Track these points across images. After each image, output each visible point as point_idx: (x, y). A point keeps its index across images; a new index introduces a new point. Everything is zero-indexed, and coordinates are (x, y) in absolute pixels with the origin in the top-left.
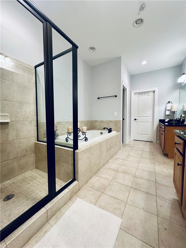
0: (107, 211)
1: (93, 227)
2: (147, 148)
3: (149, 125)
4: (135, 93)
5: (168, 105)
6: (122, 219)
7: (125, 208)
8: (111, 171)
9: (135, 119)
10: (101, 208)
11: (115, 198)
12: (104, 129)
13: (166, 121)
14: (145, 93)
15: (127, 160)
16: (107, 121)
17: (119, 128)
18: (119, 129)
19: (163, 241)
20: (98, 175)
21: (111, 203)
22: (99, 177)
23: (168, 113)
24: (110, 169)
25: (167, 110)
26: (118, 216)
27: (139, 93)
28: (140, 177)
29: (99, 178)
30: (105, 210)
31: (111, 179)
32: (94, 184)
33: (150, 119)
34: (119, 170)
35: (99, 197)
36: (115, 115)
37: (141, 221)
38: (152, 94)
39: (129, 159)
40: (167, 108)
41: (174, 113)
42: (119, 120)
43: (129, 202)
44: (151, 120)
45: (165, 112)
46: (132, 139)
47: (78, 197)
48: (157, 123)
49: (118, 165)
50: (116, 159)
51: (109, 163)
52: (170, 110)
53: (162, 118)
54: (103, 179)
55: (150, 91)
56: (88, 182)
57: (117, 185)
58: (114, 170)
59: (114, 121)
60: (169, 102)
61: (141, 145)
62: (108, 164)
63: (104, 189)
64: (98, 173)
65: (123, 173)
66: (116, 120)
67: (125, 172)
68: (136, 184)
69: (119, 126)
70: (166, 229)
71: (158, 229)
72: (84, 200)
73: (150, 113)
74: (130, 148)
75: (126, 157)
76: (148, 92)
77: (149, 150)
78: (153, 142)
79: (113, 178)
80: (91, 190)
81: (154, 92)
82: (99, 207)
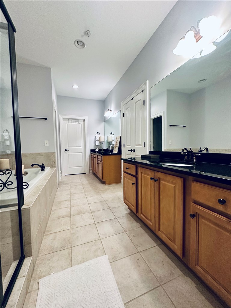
0: (88, 260)
1: (87, 287)
2: (84, 180)
3: (81, 155)
4: (63, 119)
5: (97, 135)
6: (106, 255)
7: (102, 244)
8: (63, 219)
9: (66, 150)
10: (81, 263)
11: (88, 243)
12: (32, 165)
13: (96, 150)
14: (75, 120)
15: (73, 200)
16: (33, 154)
17: (53, 162)
18: (53, 164)
19: (137, 245)
20: (49, 233)
21: (87, 251)
22: (53, 234)
23: (97, 143)
24: (59, 217)
25: (97, 140)
26: (102, 255)
27: (69, 119)
28: (96, 210)
29: (52, 236)
30: (87, 261)
31: (69, 228)
32: (52, 246)
33: (82, 149)
34: (72, 213)
35: (70, 254)
36: (46, 145)
37: (119, 243)
38: (82, 122)
39: (74, 197)
40: (96, 138)
41: (102, 143)
42: (53, 152)
43: (102, 237)
44: (82, 151)
45: (95, 142)
46: (64, 175)
47: (39, 278)
48: (88, 153)
49: (66, 209)
50: (60, 203)
51: (53, 211)
52: (99, 140)
53: (93, 148)
54: (59, 233)
55: (80, 119)
56: (40, 251)
57: (81, 229)
58: (66, 216)
59: (45, 153)
60: (97, 133)
61: (77, 180)
62: (52, 213)
63: (69, 243)
64: (46, 230)
65: (78, 214)
66: (48, 152)
67: (80, 213)
68: (97, 218)
69: (53, 160)
70: (134, 236)
71: (131, 240)
72: (52, 274)
73: (81, 143)
74: (68, 185)
75: (70, 196)
76: (78, 120)
77: (87, 182)
78: (86, 173)
79: (71, 225)
80: (53, 256)
81: (84, 120)
82: (79, 264)
